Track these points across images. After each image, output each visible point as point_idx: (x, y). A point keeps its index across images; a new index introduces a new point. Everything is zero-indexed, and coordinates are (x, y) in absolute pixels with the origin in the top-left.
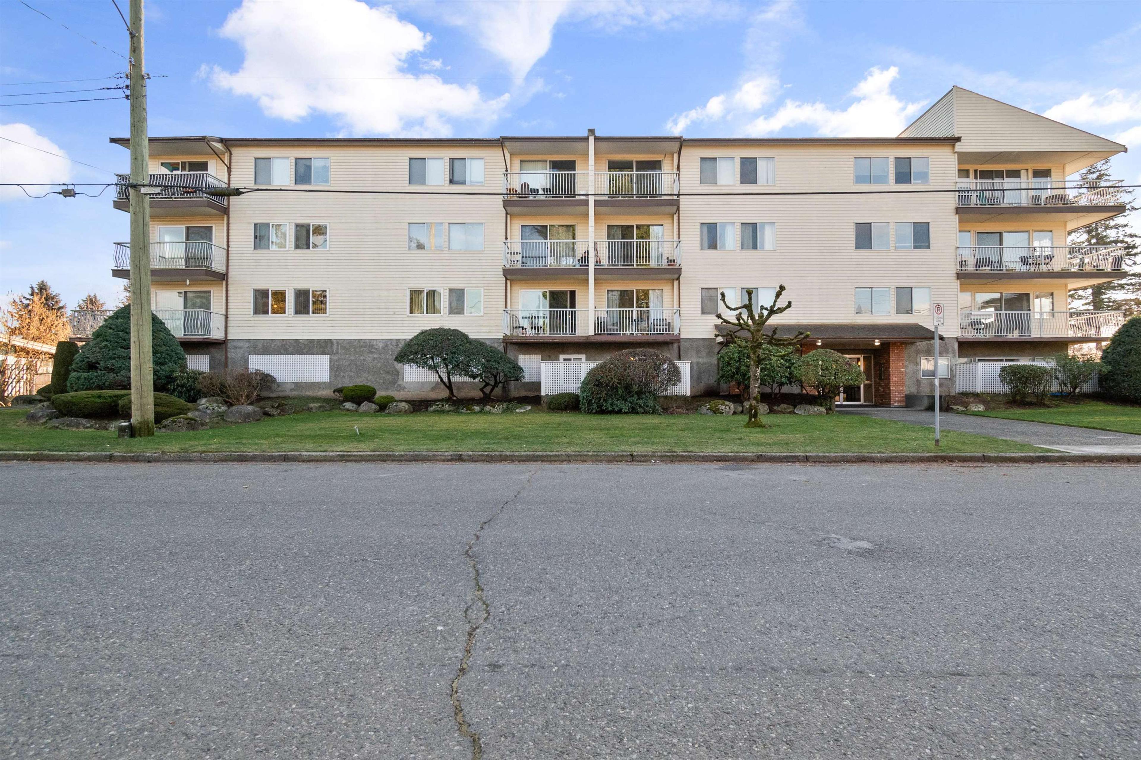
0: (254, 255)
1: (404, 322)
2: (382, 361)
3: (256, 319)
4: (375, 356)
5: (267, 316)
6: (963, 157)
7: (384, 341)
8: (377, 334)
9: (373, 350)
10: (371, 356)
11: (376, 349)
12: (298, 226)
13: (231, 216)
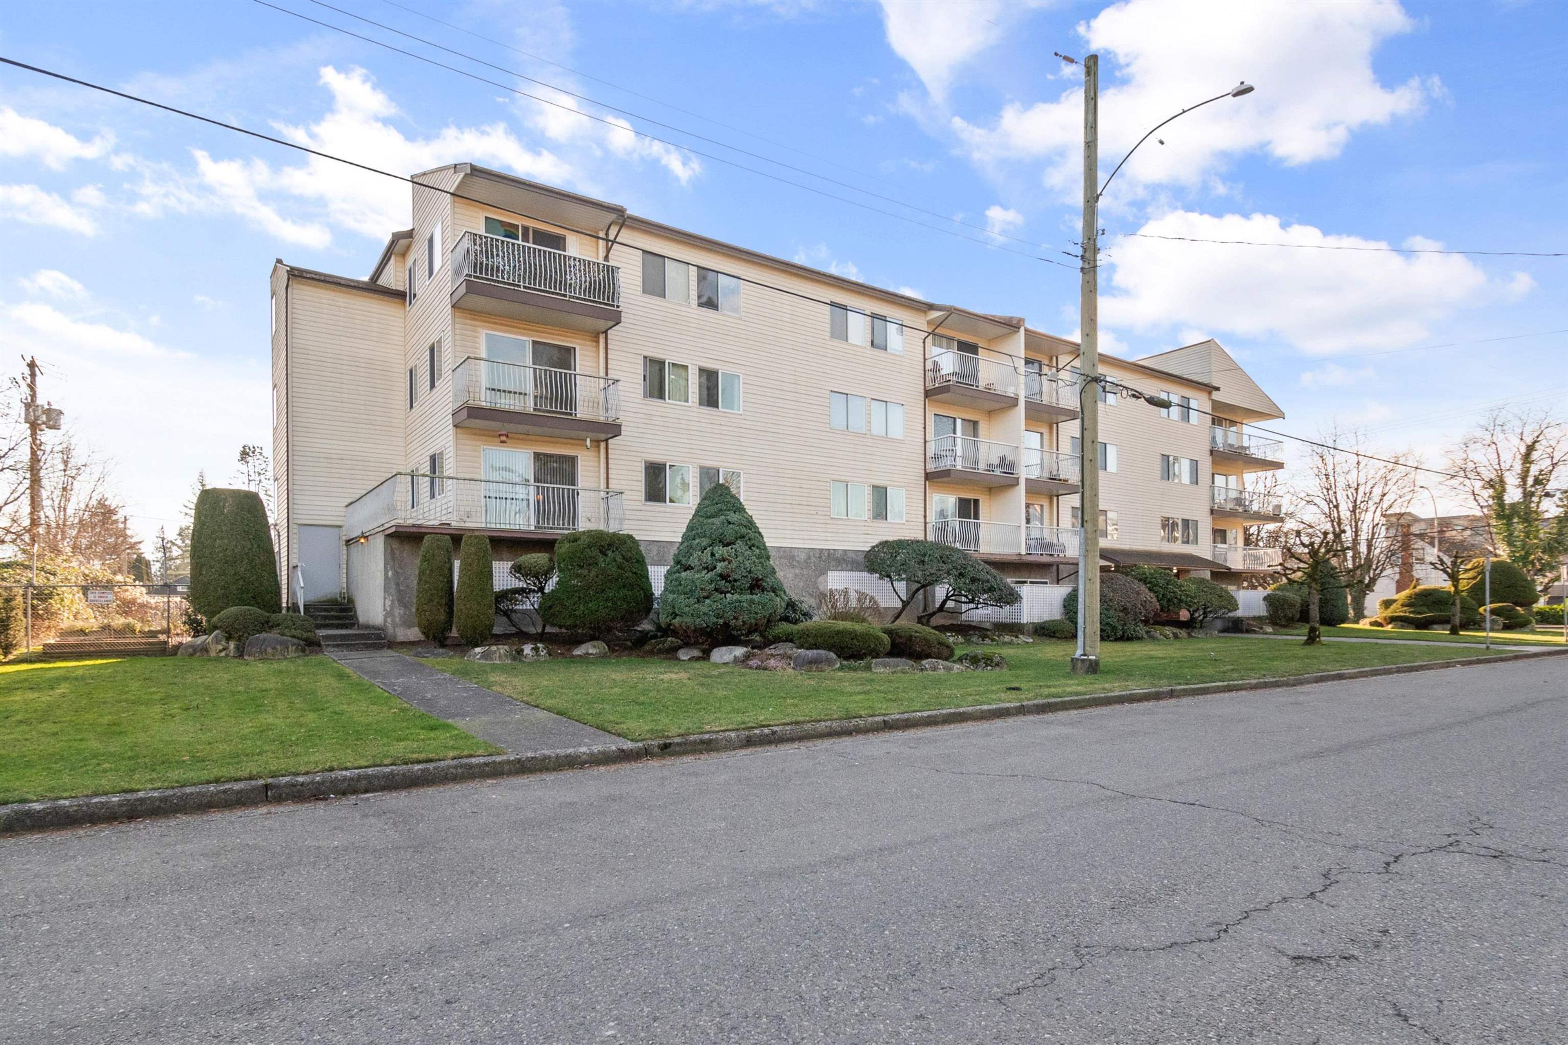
0: (644, 407)
1: (828, 526)
2: (804, 579)
3: (648, 508)
4: (797, 571)
5: (663, 504)
6: (1216, 405)
7: (806, 551)
8: (799, 541)
9: (795, 563)
10: (792, 571)
11: (798, 562)
12: (702, 371)
13: (609, 336)
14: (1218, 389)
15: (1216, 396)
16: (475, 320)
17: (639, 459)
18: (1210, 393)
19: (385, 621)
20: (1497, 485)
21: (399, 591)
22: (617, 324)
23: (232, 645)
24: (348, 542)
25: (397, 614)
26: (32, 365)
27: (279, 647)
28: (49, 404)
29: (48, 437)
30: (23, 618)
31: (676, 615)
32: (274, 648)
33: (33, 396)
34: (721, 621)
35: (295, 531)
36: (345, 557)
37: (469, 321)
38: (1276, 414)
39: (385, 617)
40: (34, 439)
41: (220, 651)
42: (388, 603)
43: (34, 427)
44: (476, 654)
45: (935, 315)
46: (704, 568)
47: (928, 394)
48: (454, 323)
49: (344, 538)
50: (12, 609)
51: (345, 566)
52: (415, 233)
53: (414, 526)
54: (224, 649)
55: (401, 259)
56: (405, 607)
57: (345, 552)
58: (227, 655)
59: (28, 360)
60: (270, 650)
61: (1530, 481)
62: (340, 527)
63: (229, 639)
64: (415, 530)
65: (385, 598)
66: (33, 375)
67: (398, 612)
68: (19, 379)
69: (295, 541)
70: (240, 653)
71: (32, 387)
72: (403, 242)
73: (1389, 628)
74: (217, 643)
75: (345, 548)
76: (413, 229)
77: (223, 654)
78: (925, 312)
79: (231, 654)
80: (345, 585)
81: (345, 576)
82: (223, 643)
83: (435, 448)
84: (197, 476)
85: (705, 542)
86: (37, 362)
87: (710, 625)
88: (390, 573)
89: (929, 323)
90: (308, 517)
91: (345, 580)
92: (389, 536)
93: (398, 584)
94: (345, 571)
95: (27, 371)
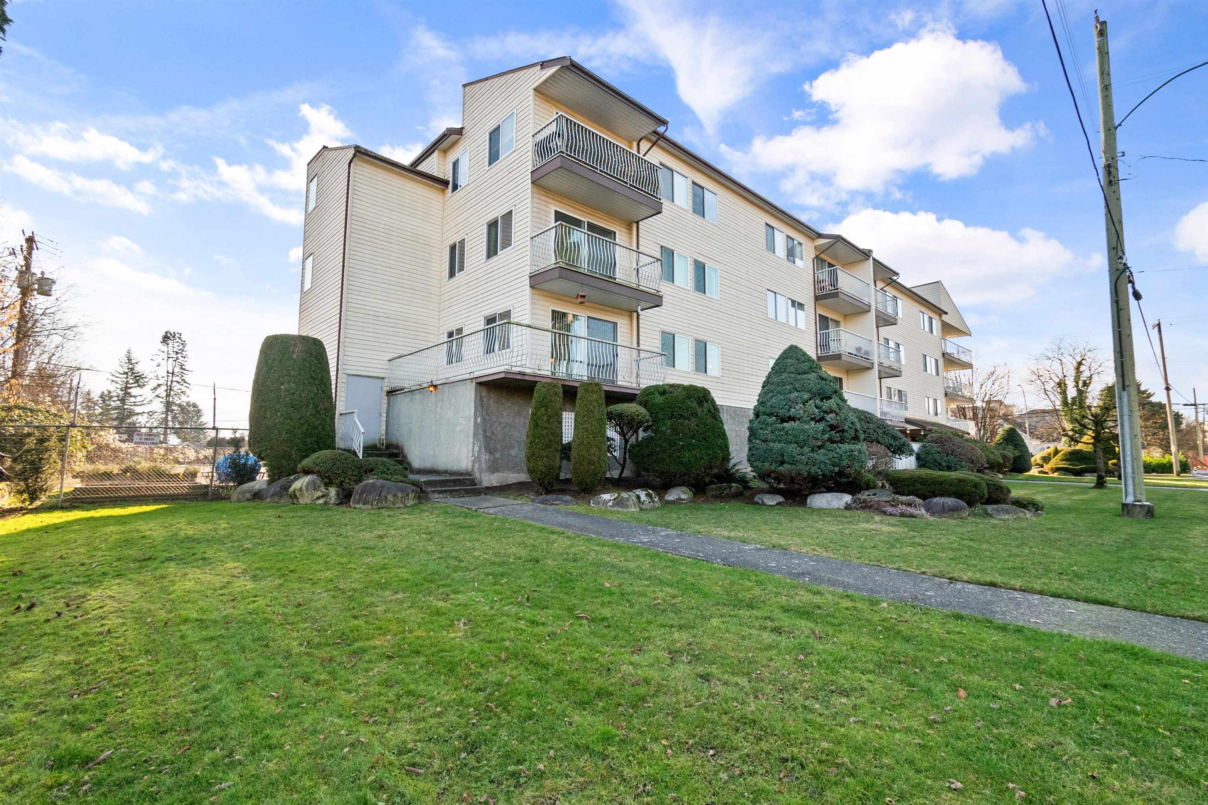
5: (673, 368)
6: (943, 323)
12: (696, 261)
13: (640, 227)
14: (946, 313)
15: (944, 317)
16: (547, 197)
17: (658, 329)
18: (940, 316)
19: (473, 466)
20: (1061, 385)
21: (486, 437)
22: (660, 213)
23: (333, 491)
24: (391, 393)
25: (483, 460)
26: (30, 240)
27: (400, 495)
28: (42, 273)
29: (38, 301)
30: (58, 460)
31: (782, 463)
32: (395, 496)
33: (28, 266)
34: (837, 469)
35: (344, 380)
36: (385, 406)
37: (543, 198)
38: (967, 333)
39: (474, 462)
40: (23, 304)
41: (318, 498)
42: (476, 449)
43: (25, 291)
44: (605, 502)
45: (821, 241)
46: (812, 419)
47: (817, 298)
48: (533, 197)
49: (386, 389)
50: (47, 450)
51: (385, 415)
52: (464, 132)
53: (520, 373)
54: (323, 496)
55: (442, 154)
56: (491, 453)
57: (386, 402)
58: (326, 503)
59: (28, 234)
60: (390, 497)
61: (1081, 384)
62: (383, 378)
63: (327, 485)
64: (519, 377)
65: (474, 443)
66: (30, 249)
67: (485, 457)
68: (18, 251)
69: (343, 389)
70: (345, 498)
71: (28, 259)
72: (453, 137)
73: (1056, 474)
74: (315, 489)
75: (386, 398)
76: (462, 128)
77: (321, 501)
78: (813, 239)
79: (332, 502)
80: (384, 432)
81: (384, 423)
82: (323, 489)
83: (497, 308)
84: (125, 352)
85: (806, 396)
86: (37, 238)
87: (827, 472)
88: (479, 420)
89: (816, 248)
90: (355, 368)
91: (384, 428)
92: (480, 384)
93: (485, 430)
94: (384, 419)
95: (25, 246)
